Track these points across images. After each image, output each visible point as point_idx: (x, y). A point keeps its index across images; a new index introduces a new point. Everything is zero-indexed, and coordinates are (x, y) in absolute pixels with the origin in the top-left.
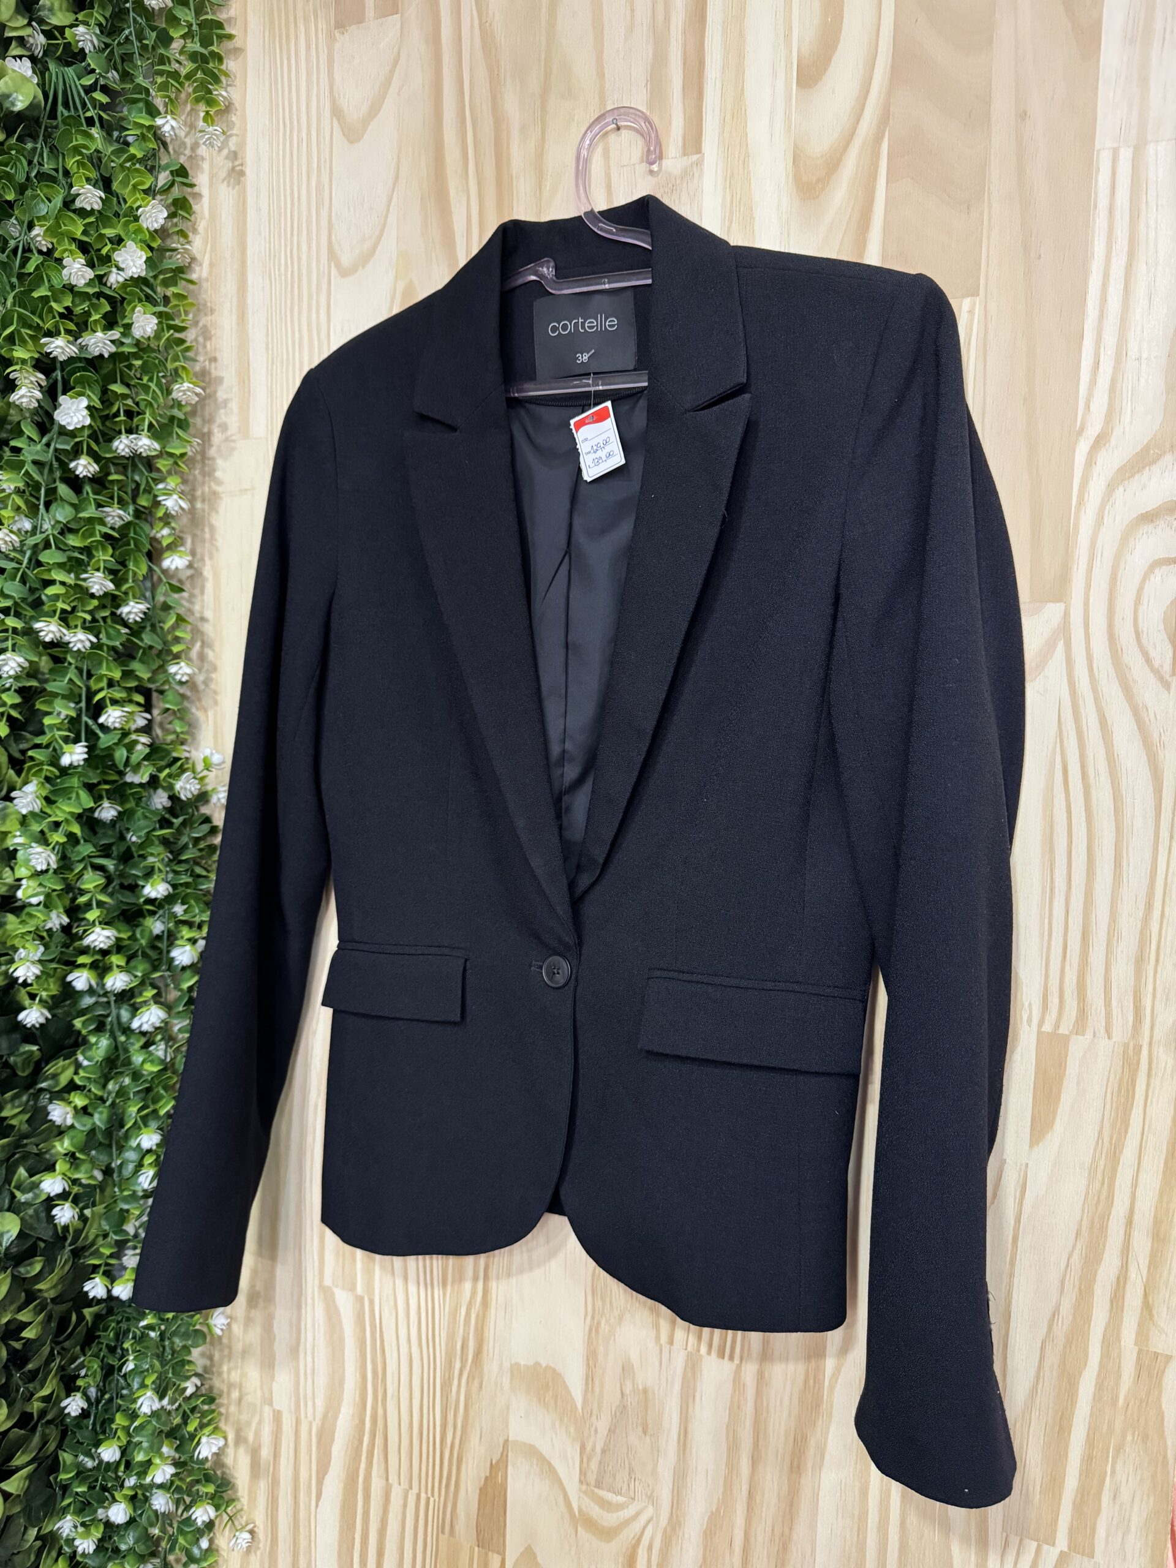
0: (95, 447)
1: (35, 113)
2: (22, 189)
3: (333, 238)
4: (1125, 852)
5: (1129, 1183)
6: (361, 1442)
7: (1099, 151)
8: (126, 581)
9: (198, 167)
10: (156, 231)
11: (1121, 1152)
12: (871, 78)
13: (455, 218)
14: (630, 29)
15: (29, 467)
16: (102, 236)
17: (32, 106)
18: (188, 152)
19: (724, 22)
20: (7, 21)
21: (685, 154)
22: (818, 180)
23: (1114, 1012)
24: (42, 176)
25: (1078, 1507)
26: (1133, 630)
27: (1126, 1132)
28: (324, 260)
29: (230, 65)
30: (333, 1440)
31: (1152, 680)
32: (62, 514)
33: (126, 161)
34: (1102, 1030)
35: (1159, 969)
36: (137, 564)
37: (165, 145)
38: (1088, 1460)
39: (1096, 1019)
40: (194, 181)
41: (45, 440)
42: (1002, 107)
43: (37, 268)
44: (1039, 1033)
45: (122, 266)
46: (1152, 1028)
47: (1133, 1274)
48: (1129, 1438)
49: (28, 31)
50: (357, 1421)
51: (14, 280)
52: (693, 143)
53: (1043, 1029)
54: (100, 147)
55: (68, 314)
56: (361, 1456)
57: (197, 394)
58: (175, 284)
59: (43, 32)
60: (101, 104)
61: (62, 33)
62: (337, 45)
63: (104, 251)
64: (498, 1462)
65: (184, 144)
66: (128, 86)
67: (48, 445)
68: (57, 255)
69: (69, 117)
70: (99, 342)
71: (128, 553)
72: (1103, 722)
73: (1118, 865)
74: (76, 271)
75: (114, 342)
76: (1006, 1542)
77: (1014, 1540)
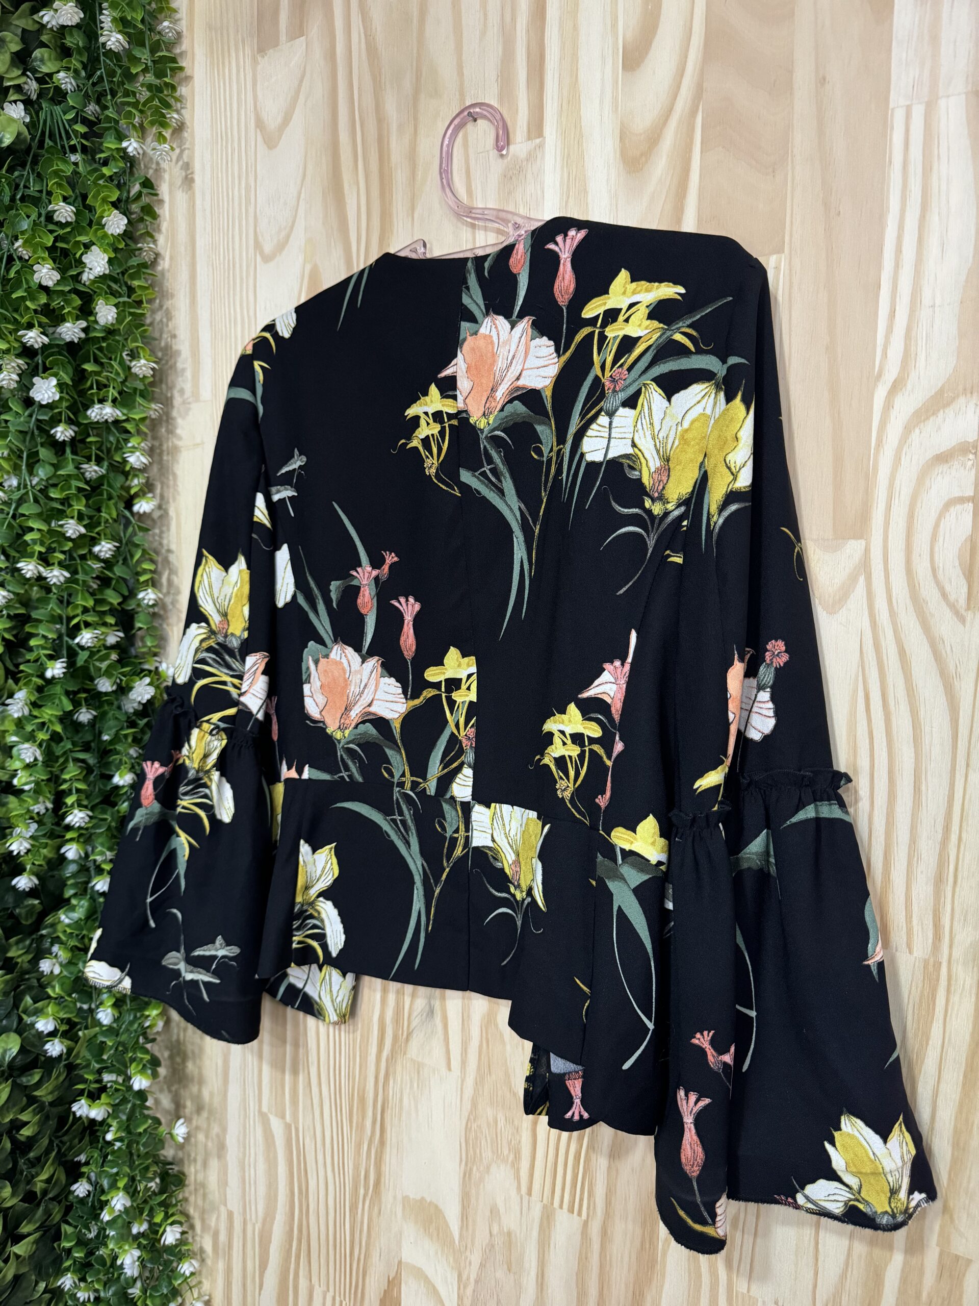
0: (72, 416)
1: (24, 145)
2: (7, 210)
3: (258, 231)
4: (923, 777)
5: (930, 1093)
6: (291, 1246)
7: (893, 109)
8: (99, 524)
9: (160, 179)
10: (119, 235)
11: (923, 1062)
12: (686, 57)
13: (348, 207)
14: (483, 33)
15: (13, 436)
16: (78, 242)
17: (18, 141)
18: (154, 166)
19: (560, 18)
20: (6, 72)
21: (529, 138)
22: (642, 155)
23: (915, 929)
24: (26, 198)
26: (929, 565)
27: (927, 1044)
28: (251, 250)
29: (183, 90)
30: (270, 1242)
31: (948, 614)
32: (42, 473)
33: (98, 179)
34: (904, 946)
35: (957, 890)
36: (108, 509)
37: (133, 162)
39: (898, 935)
40: (159, 191)
41: (26, 414)
42: (803, 76)
43: (17, 272)
45: (90, 266)
46: (951, 947)
49: (22, 80)
50: (287, 1228)
52: (536, 128)
55: (46, 310)
56: (291, 1258)
57: (153, 369)
58: (140, 278)
59: (37, 79)
60: (82, 134)
61: (51, 78)
62: (259, 67)
63: (78, 256)
64: (394, 1279)
65: (150, 161)
67: (31, 416)
68: (31, 262)
69: (55, 145)
70: (71, 331)
71: (100, 502)
72: (902, 653)
73: (917, 788)
74: (44, 275)
75: (83, 330)
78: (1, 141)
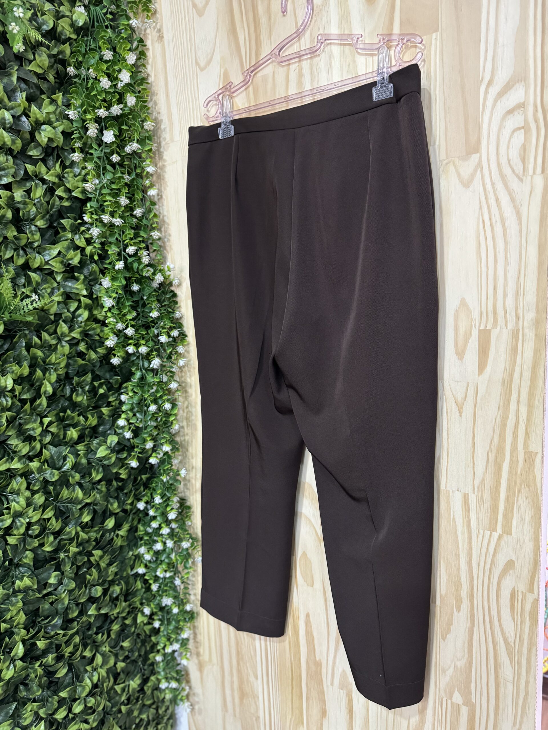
0: (119, 151)
1: (87, 26)
2: (84, 56)
3: (197, 57)
4: (508, 252)
5: (517, 386)
8: (134, 201)
9: (147, 38)
10: (133, 64)
11: (514, 373)
13: (240, 39)
15: (96, 159)
16: (114, 69)
17: (85, 23)
18: (143, 33)
23: (508, 317)
24: (90, 49)
25: (505, 516)
26: (507, 160)
27: (515, 365)
28: (194, 66)
31: (516, 179)
32: (109, 176)
33: (120, 39)
34: (504, 326)
35: (525, 297)
36: (138, 194)
37: (134, 31)
38: (508, 497)
39: (501, 322)
40: (146, 44)
41: (100, 149)
43: (92, 84)
44: (479, 330)
45: (122, 79)
46: (523, 322)
47: (521, 422)
48: (523, 487)
51: (84, 90)
53: (481, 328)
54: (111, 36)
55: (104, 100)
57: (153, 126)
58: (142, 85)
60: (110, 19)
63: (115, 76)
65: (141, 29)
66: (119, 10)
67: (102, 151)
68: (98, 78)
69: (99, 25)
70: (116, 110)
71: (134, 190)
72: (497, 200)
73: (506, 257)
74: (105, 83)
75: (121, 109)
76: (478, 532)
77: (481, 531)
78: (78, 24)
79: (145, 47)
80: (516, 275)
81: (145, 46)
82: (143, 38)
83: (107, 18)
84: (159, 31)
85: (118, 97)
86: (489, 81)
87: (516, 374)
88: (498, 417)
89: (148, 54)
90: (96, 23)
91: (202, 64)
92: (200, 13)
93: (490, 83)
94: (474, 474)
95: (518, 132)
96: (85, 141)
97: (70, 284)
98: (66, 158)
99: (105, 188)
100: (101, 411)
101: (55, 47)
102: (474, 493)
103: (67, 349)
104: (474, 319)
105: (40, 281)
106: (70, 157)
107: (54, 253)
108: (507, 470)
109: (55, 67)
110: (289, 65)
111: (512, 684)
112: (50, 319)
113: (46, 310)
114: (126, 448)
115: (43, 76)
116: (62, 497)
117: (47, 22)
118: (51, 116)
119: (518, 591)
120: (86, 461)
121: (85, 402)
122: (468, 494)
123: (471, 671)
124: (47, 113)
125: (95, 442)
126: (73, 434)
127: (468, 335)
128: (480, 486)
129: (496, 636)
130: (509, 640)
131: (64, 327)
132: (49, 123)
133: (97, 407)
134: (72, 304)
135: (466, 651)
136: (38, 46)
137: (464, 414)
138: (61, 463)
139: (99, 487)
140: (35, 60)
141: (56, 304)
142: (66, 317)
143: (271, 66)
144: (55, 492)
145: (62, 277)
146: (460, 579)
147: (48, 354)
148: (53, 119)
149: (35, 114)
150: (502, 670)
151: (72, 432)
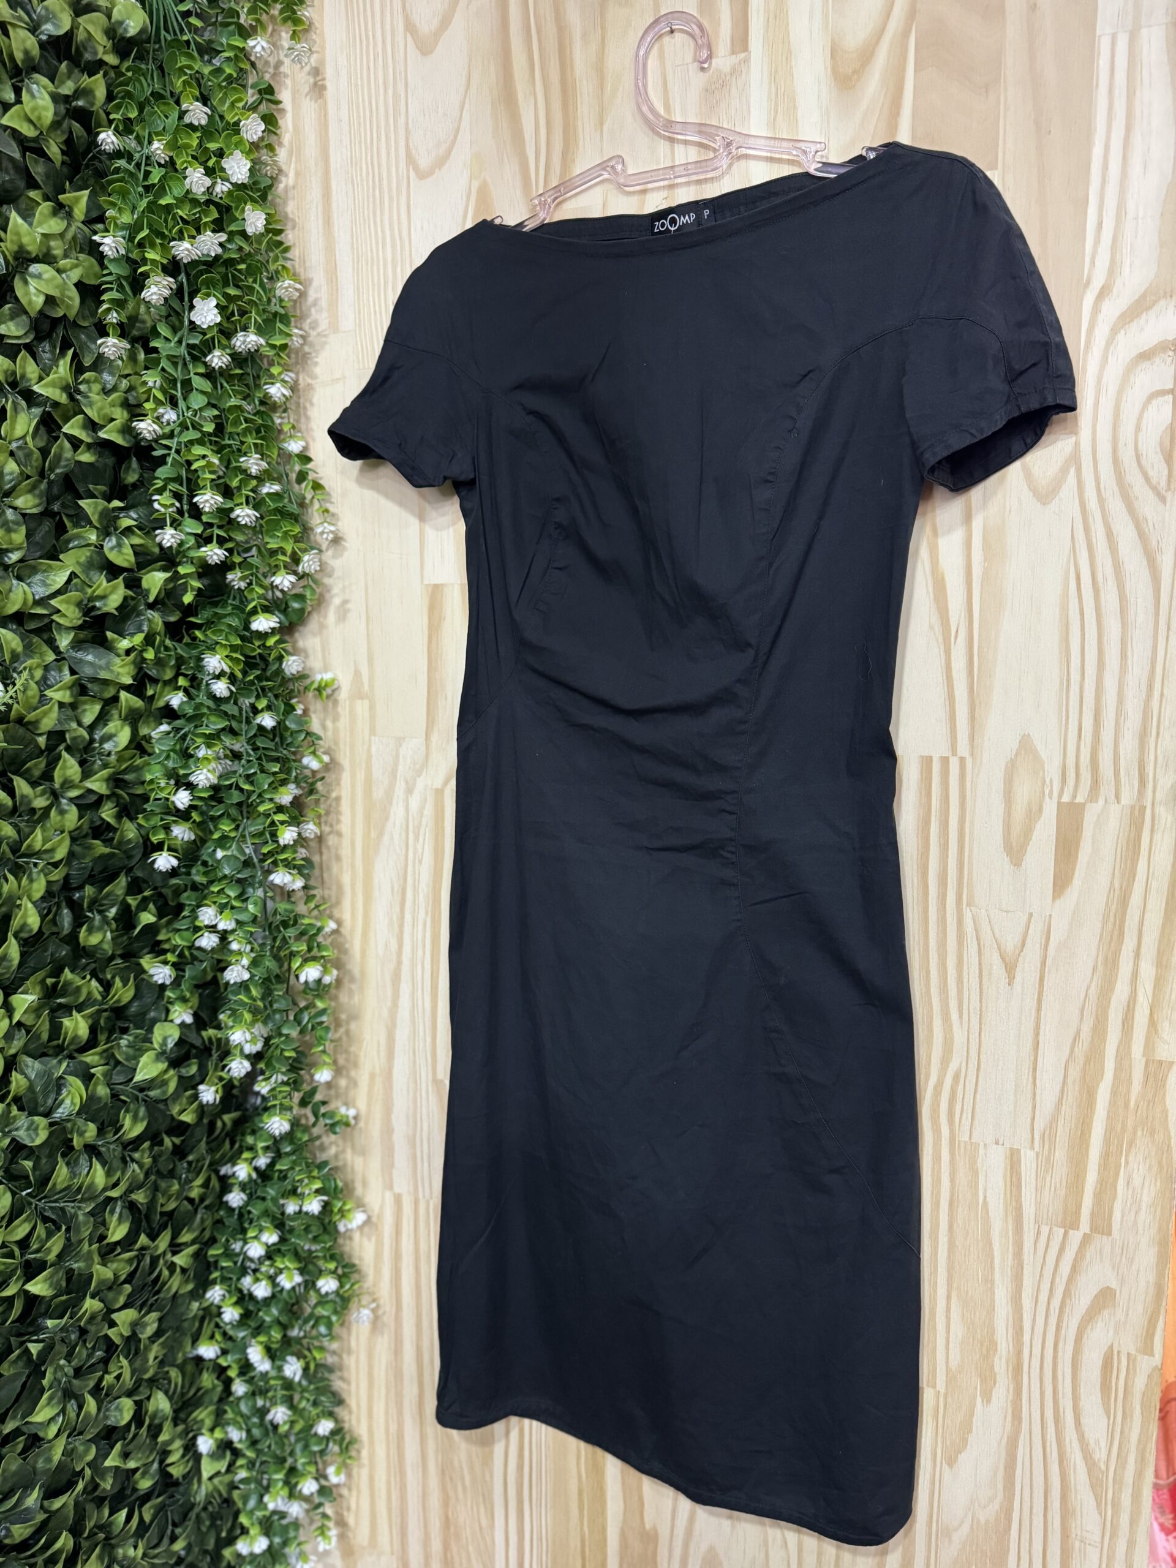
1: (145, 38)
2: (141, 108)
3: (411, 144)
4: (1129, 644)
5: (1137, 921)
7: (1099, 37)
9: (282, 84)
10: (254, 142)
11: (1129, 897)
13: (523, 120)
15: (165, 363)
16: (207, 149)
17: (143, 31)
18: (271, 70)
21: (733, 53)
22: (854, 72)
23: (1122, 780)
24: (155, 95)
25: (1098, 1196)
26: (1134, 453)
27: (1134, 880)
28: (403, 164)
31: (1150, 495)
32: (197, 403)
33: (223, 80)
34: (1113, 797)
36: (269, 449)
37: (254, 65)
38: (1106, 1156)
39: (1107, 790)
40: (280, 98)
41: (176, 339)
42: (1015, 2)
43: (160, 179)
44: (1059, 803)
45: (228, 175)
46: (1154, 792)
47: (1141, 998)
48: (1139, 1133)
51: (142, 190)
52: (741, 42)
53: (1063, 800)
54: (201, 68)
57: (296, 289)
60: (196, 28)
63: (210, 164)
65: (269, 61)
67: (180, 342)
68: (177, 166)
69: (170, 40)
70: (209, 244)
72: (1110, 535)
73: (1124, 656)
74: (196, 180)
75: (221, 245)
76: (1039, 1233)
77: (1045, 1230)
78: (126, 30)
79: (274, 106)
80: (1144, 695)
81: (278, 102)
82: (272, 84)
83: (189, 24)
84: (316, 72)
85: (216, 215)
86: (1103, 287)
87: (1136, 899)
88: (1093, 987)
89: (280, 122)
90: (163, 32)
91: (424, 163)
92: (426, 47)
93: (1104, 293)
94: (1034, 1107)
95: (1160, 399)
96: (134, 314)
97: (90, 658)
98: (83, 346)
99: (188, 429)
100: (139, 965)
101: (69, 77)
102: (1032, 1148)
103: (72, 818)
104: (1048, 780)
105: (20, 649)
106: (93, 346)
107: (58, 579)
108: (1107, 1100)
109: (65, 125)
110: (644, 192)
111: (1098, 1550)
112: (37, 746)
113: (29, 723)
114: (194, 1051)
115: (32, 145)
116: (54, 1185)
117: (54, 16)
118: (52, 243)
119: (1119, 1352)
120: (108, 1091)
121: (108, 947)
122: (1019, 1151)
123: (1010, 1529)
124: (44, 235)
125: (123, 1042)
126: (77, 1025)
127: (1034, 813)
128: (1047, 1133)
129: (1068, 1450)
130: (1096, 1456)
131: (71, 767)
132: (47, 258)
133: (130, 955)
134: (87, 707)
135: (1000, 1486)
136: (28, 73)
137: (1018, 979)
138: (50, 1102)
139: (136, 1155)
140: (21, 102)
141: (56, 708)
142: (74, 739)
143: (598, 190)
144: (37, 1173)
145: (72, 642)
146: (993, 1334)
147: (27, 830)
148: (58, 252)
149: (18, 234)
150: (1079, 1522)
151: (77, 1023)
